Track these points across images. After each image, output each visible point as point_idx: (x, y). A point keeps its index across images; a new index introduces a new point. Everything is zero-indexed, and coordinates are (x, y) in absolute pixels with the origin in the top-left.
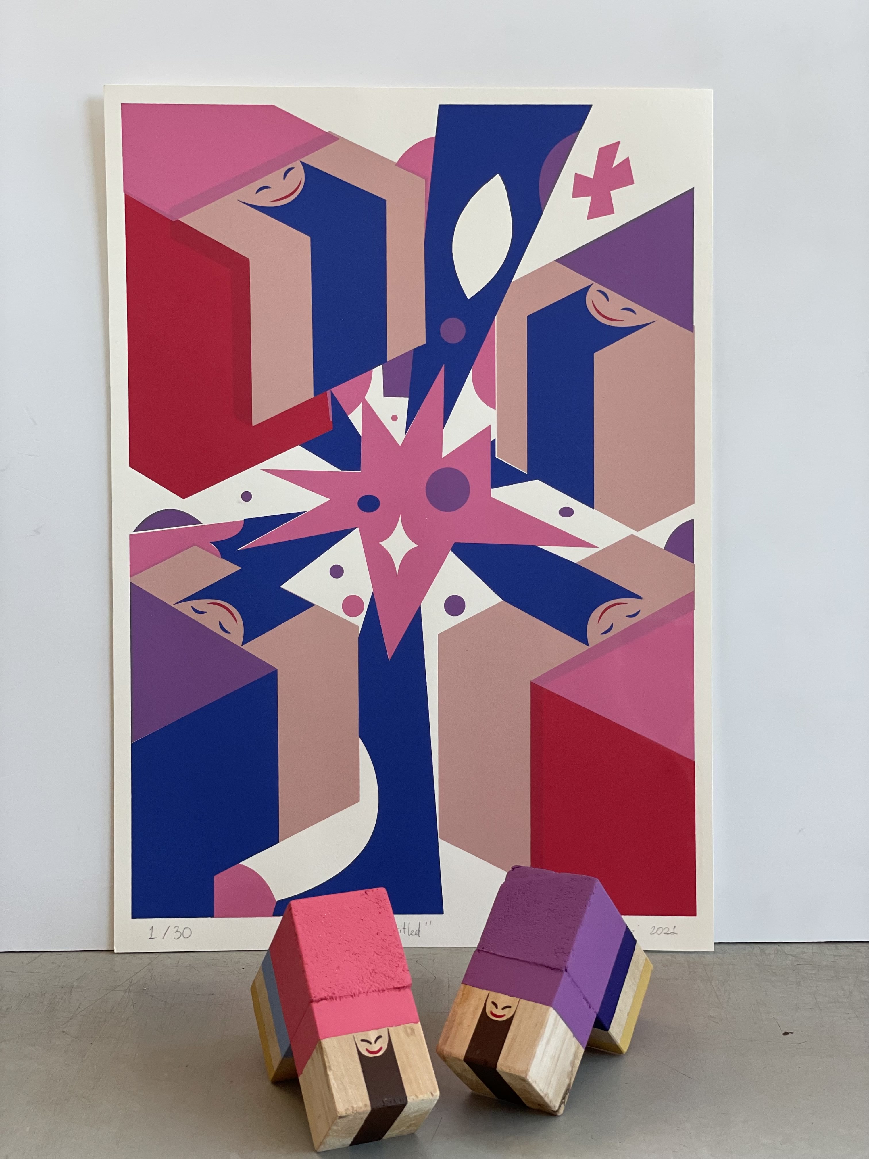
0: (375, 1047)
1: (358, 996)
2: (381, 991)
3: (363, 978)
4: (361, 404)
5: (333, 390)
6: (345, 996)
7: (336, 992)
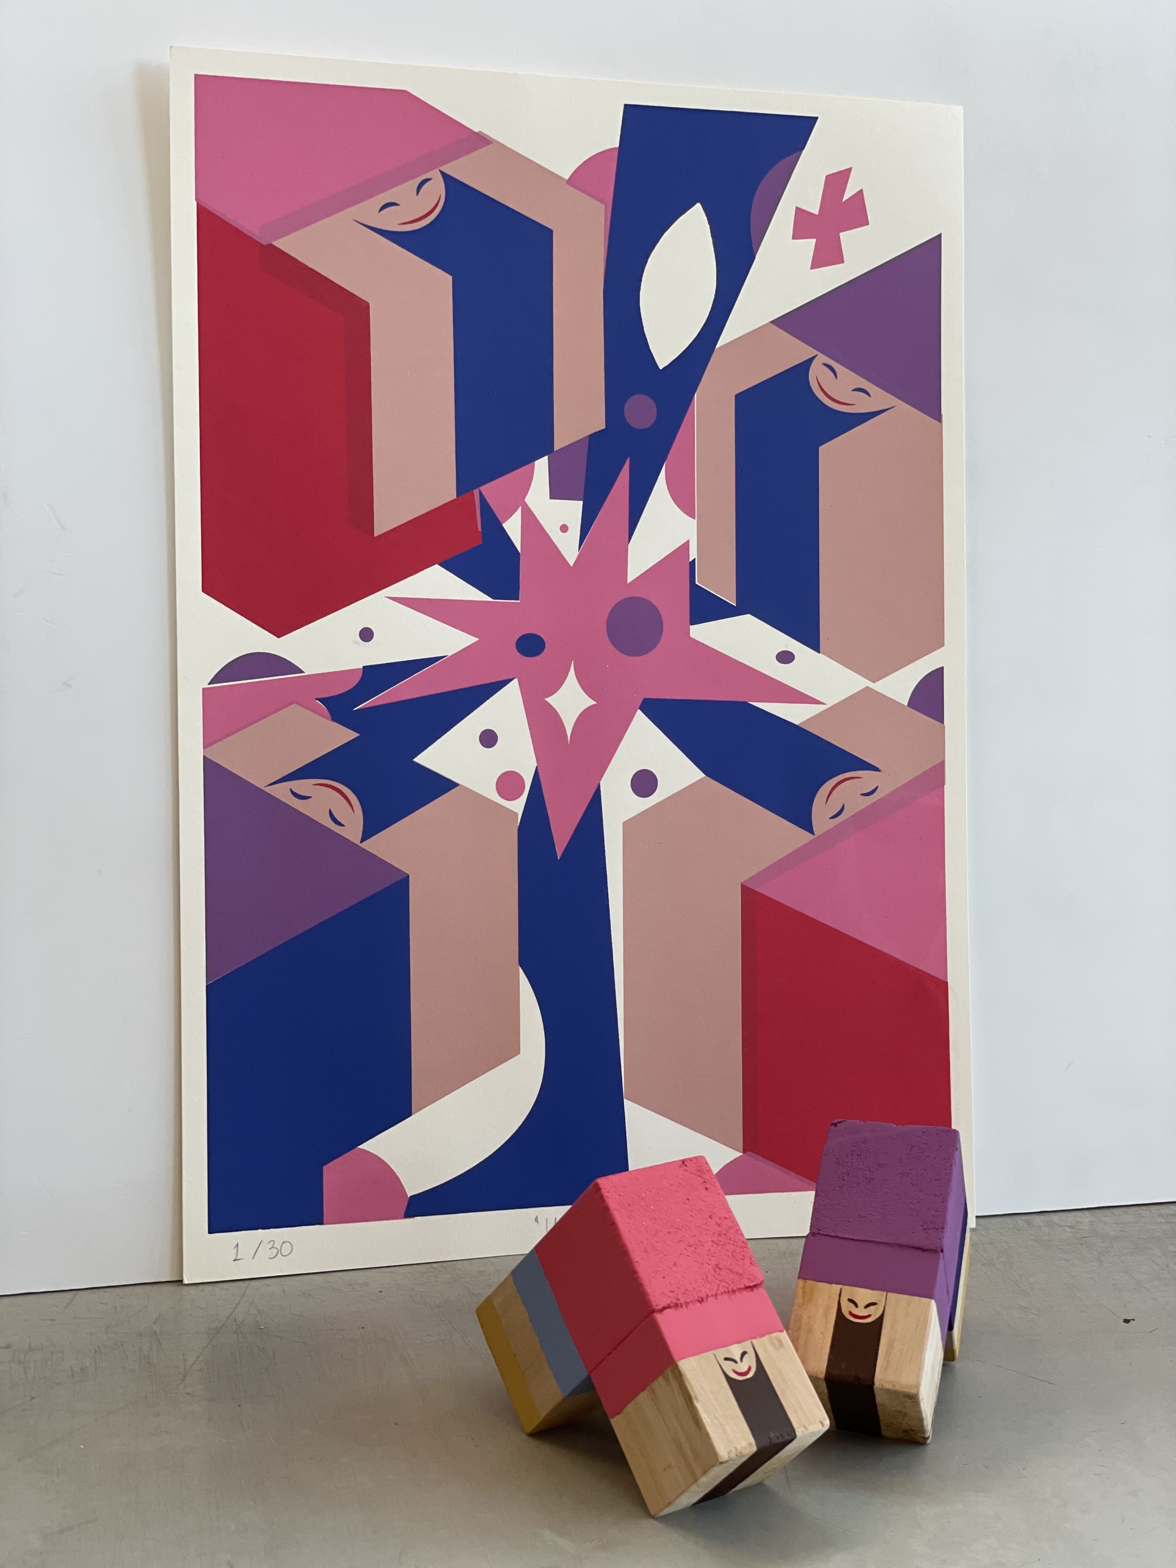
0: (743, 1367)
1: (707, 1300)
2: (731, 1293)
3: (707, 1277)
4: (520, 508)
5: (482, 488)
6: (691, 1302)
7: (680, 1297)
